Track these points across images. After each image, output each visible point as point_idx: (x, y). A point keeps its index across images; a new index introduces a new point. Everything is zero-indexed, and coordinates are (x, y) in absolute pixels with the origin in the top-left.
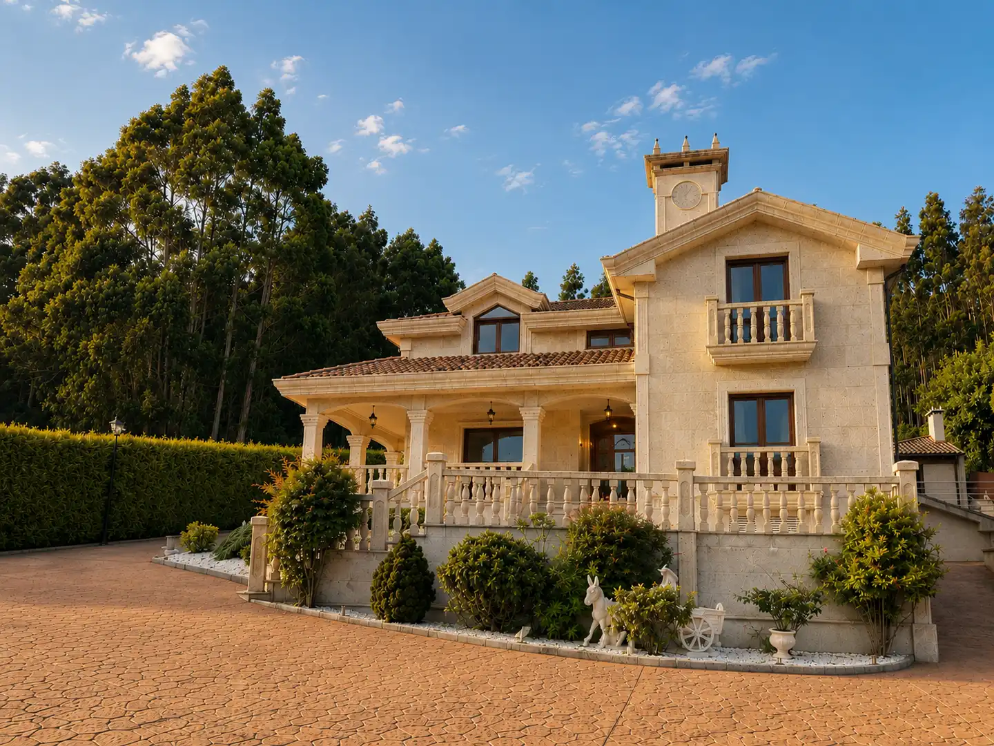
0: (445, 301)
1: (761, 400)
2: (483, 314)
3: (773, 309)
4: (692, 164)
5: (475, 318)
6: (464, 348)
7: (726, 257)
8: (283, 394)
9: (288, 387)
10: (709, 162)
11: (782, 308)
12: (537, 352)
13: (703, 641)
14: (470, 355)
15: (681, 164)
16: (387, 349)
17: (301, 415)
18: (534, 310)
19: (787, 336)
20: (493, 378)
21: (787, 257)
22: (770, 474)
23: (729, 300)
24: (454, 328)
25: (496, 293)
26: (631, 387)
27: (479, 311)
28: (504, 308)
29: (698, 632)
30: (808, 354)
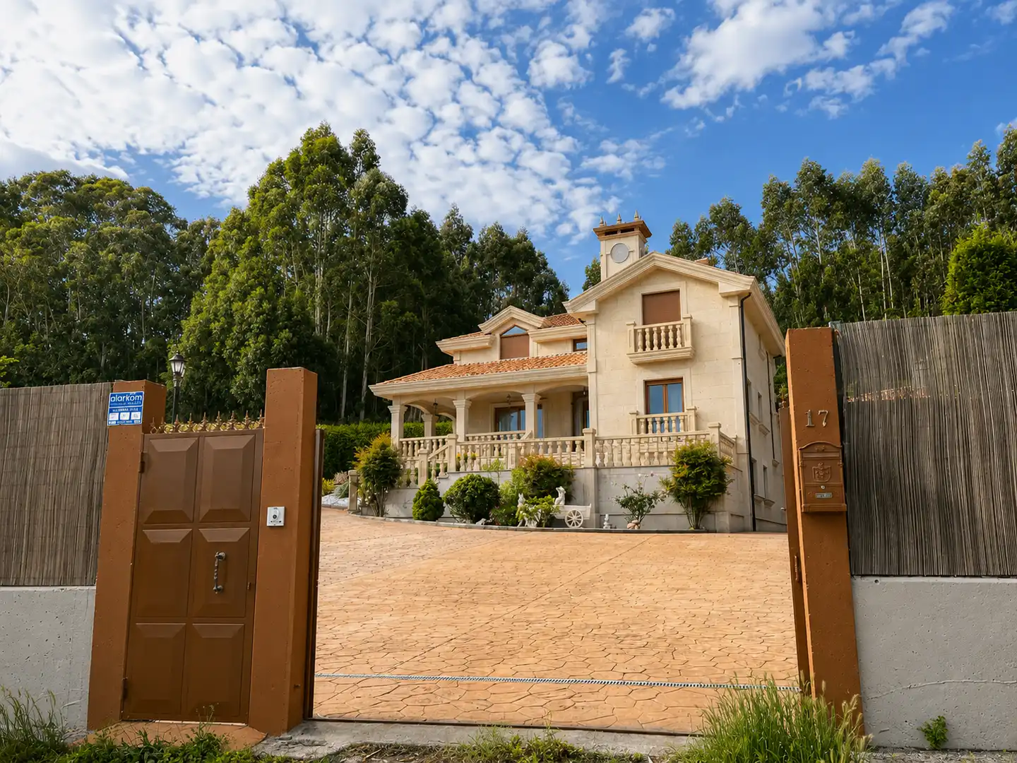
1: (665, 384)
2: (505, 333)
3: (666, 327)
4: (623, 231)
5: (501, 335)
6: (495, 356)
7: (642, 294)
8: (376, 394)
10: (633, 229)
11: (672, 327)
12: (540, 356)
13: (578, 523)
14: (499, 361)
15: (616, 232)
16: (446, 359)
17: (389, 407)
18: (539, 328)
19: (675, 345)
21: (679, 291)
22: (658, 431)
25: (513, 319)
26: (586, 379)
27: (503, 331)
28: (519, 327)
29: (574, 518)
30: (688, 355)
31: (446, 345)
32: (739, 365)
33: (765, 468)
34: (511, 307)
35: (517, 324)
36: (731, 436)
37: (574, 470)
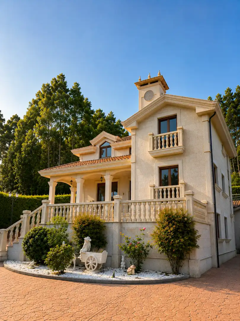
0: (91, 141)
1: (169, 169)
2: (102, 145)
3: (173, 134)
4: (151, 83)
5: (100, 146)
7: (158, 118)
8: (42, 175)
9: (43, 173)
10: (157, 81)
13: (94, 267)
14: (99, 159)
15: (147, 84)
17: (48, 182)
18: (115, 142)
19: (174, 145)
20: (94, 167)
21: (176, 115)
23: (159, 133)
24: (92, 150)
26: (131, 166)
27: (101, 143)
28: (108, 142)
29: (91, 263)
30: (180, 151)
31: (76, 152)
32: (208, 156)
33: (225, 218)
34: (104, 132)
35: (106, 141)
36: (204, 201)
37: (105, 224)
